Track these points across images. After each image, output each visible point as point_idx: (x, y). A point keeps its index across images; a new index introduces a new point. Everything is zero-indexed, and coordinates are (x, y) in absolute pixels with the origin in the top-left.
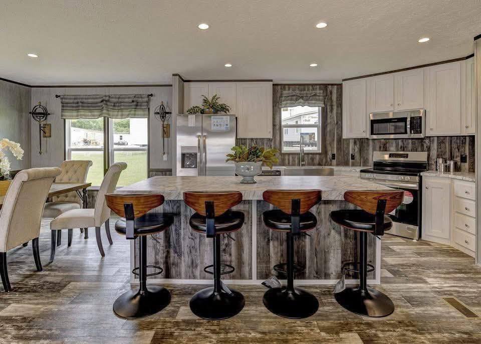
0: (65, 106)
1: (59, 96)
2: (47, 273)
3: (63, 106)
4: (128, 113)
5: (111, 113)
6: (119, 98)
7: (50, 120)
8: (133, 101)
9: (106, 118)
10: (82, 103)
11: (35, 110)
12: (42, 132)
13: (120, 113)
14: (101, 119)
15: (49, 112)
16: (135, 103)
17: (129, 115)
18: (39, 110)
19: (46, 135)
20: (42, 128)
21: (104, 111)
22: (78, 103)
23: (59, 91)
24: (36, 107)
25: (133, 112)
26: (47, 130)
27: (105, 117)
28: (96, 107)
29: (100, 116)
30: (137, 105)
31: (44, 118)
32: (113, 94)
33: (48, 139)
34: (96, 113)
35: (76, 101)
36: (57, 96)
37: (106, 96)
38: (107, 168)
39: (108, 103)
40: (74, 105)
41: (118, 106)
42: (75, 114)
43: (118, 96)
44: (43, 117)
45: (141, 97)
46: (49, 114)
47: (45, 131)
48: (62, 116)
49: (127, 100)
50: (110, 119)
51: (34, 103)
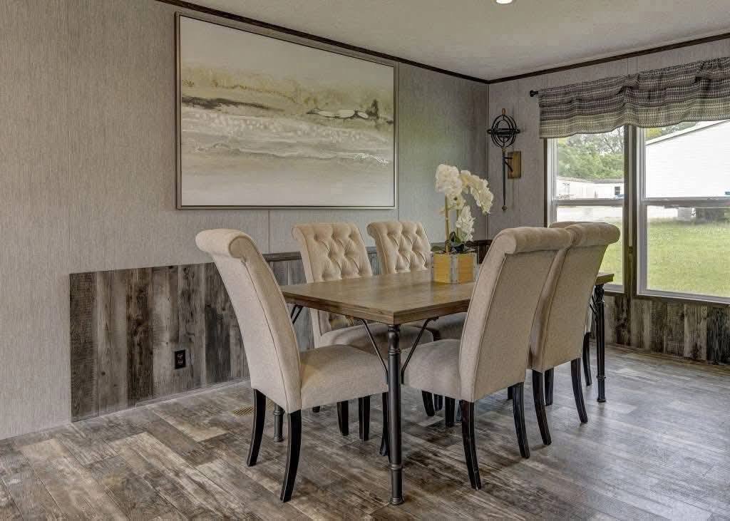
0: (546, 112)
1: (537, 93)
2: (541, 467)
3: (542, 113)
4: (683, 111)
5: (642, 116)
6: (661, 77)
7: (521, 143)
8: (698, 79)
9: (630, 127)
10: (580, 100)
11: (497, 124)
12: (506, 166)
13: (663, 114)
14: (619, 132)
15: (519, 127)
16: (702, 84)
17: (686, 115)
18: (503, 125)
19: (513, 173)
20: (506, 160)
21: (628, 112)
22: (571, 102)
23: (537, 83)
24: (498, 120)
25: (696, 107)
26: (514, 164)
27: (626, 127)
28: (609, 105)
29: (616, 125)
30: (707, 89)
31: (510, 141)
32: (646, 69)
33: (516, 181)
34: (609, 119)
35: (567, 98)
36: (532, 94)
37: (629, 77)
38: (631, 244)
39: (636, 93)
40: (563, 107)
41: (659, 97)
42: (565, 125)
43: (658, 74)
44: (509, 138)
45: (720, 67)
46: (519, 132)
47: (511, 166)
48: (541, 132)
49: (681, 78)
50: (638, 129)
51: (494, 111)
